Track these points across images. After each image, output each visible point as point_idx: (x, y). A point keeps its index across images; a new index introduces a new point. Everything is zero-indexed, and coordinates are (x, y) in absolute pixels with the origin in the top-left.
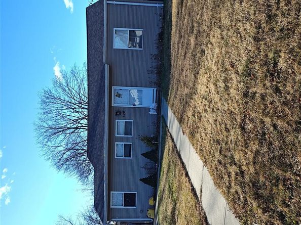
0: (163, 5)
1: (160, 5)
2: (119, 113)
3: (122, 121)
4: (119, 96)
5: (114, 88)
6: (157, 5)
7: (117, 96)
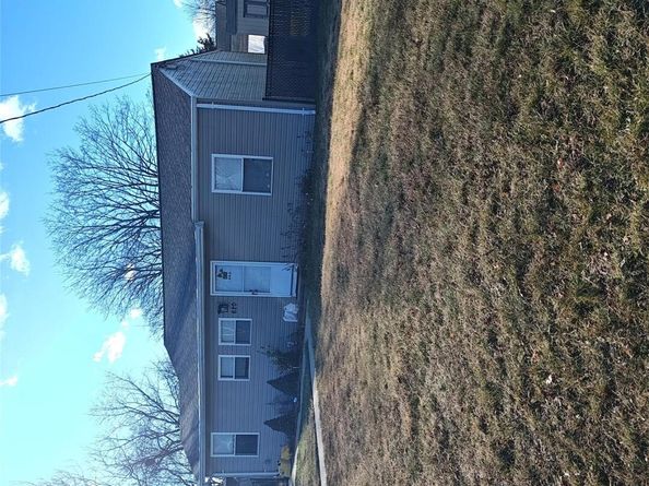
0: (314, 112)
1: (307, 113)
2: (224, 306)
3: (231, 319)
4: (225, 275)
5: (213, 263)
6: (303, 112)
7: (220, 276)
